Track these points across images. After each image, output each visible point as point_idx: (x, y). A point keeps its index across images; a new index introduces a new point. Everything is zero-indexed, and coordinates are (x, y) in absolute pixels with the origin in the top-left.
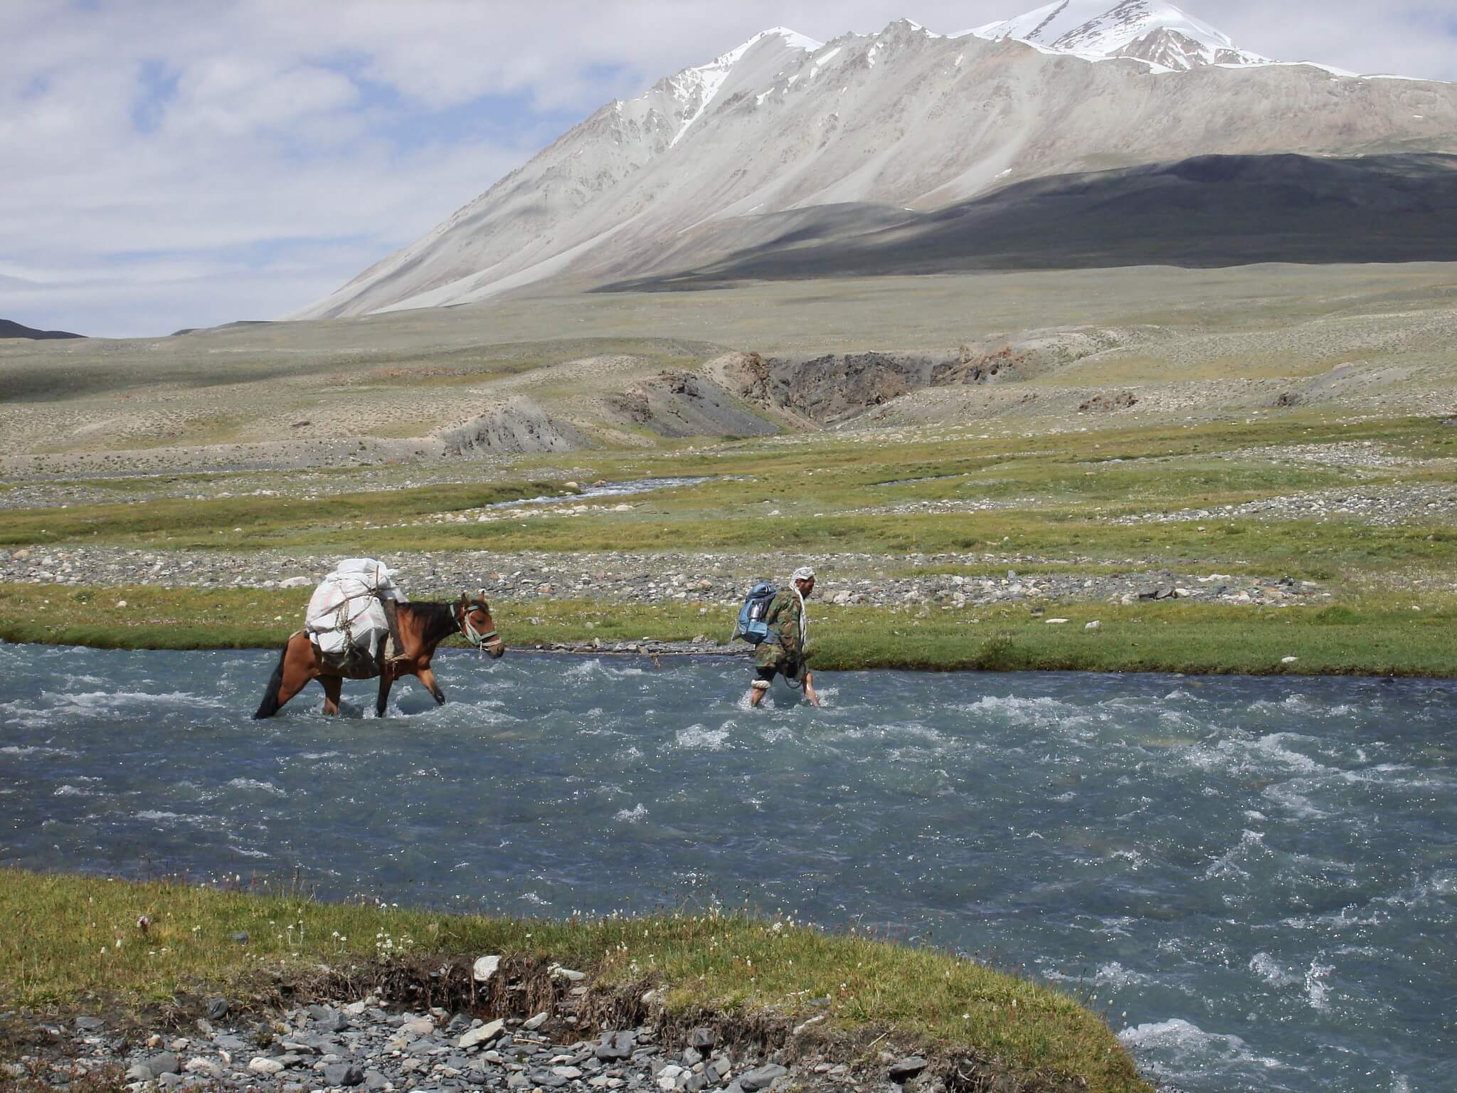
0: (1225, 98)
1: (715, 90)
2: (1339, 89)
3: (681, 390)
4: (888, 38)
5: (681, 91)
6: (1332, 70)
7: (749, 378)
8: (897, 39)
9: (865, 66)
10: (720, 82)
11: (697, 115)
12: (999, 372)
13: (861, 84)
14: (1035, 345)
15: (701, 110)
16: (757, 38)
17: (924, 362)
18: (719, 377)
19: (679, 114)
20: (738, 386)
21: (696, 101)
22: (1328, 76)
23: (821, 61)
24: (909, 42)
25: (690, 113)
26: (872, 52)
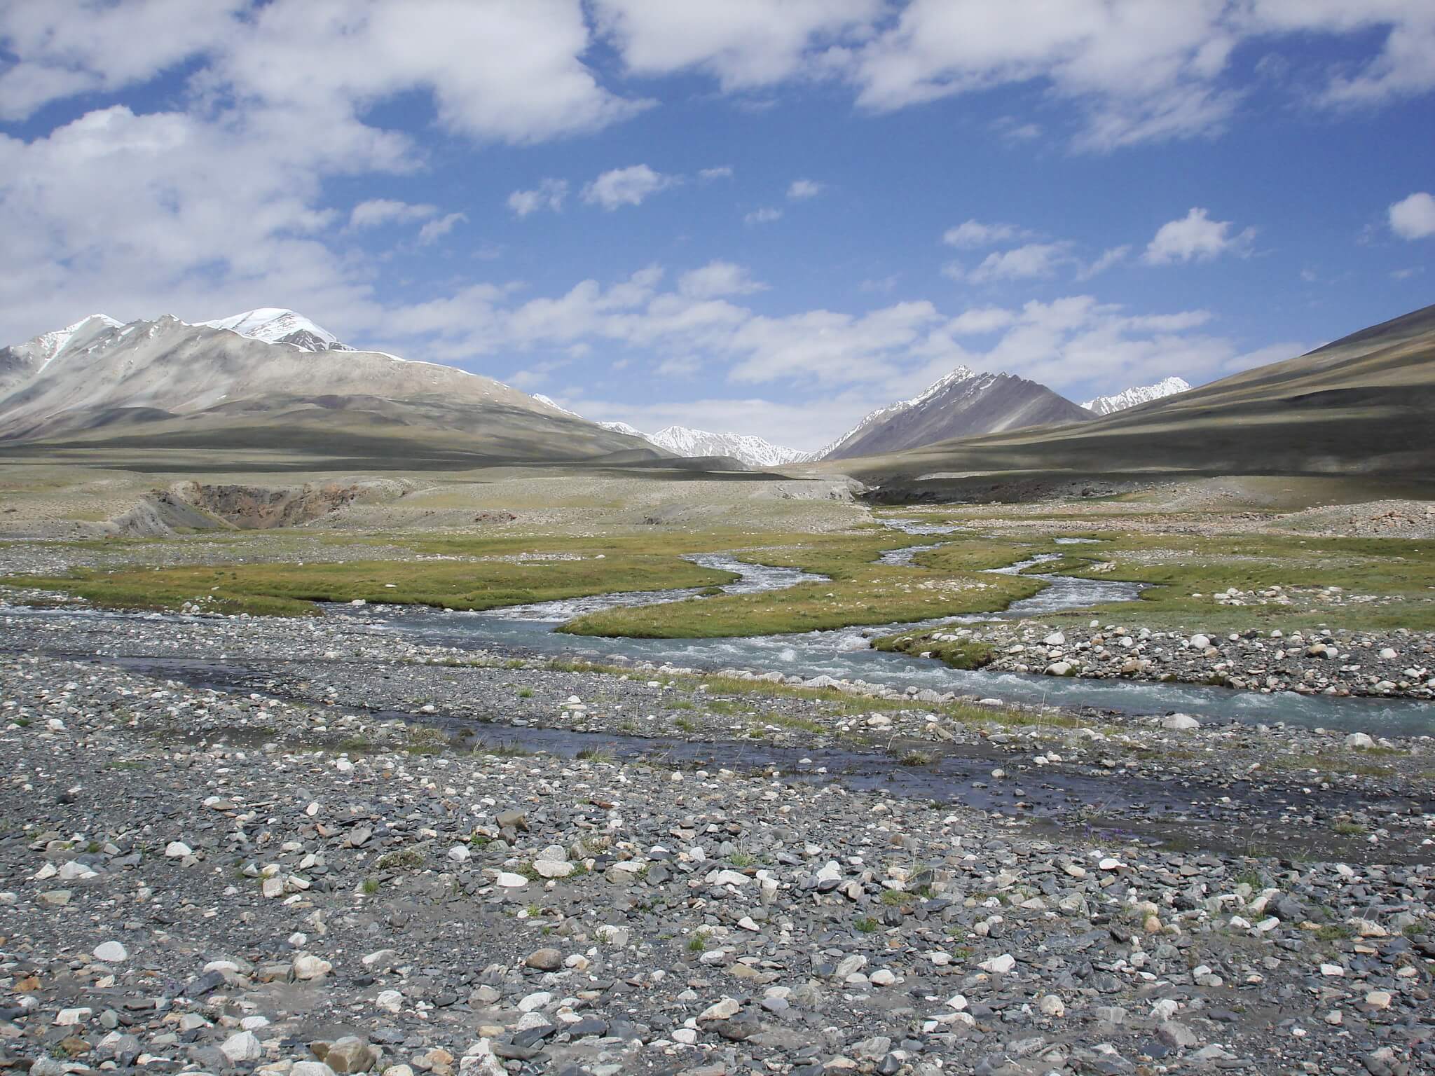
0: (337, 367)
1: (64, 344)
2: (396, 367)
3: (164, 500)
4: (161, 323)
5: (46, 344)
6: (392, 357)
7: (197, 496)
8: (165, 325)
9: (148, 337)
10: (67, 340)
11: (53, 357)
12: (355, 499)
13: (146, 346)
14: (370, 484)
15: (56, 355)
16: (88, 319)
17: (265, 491)
18: (180, 494)
19: (44, 355)
20: (191, 500)
21: (53, 350)
22: (390, 360)
23: (124, 333)
24: (172, 327)
25: (50, 356)
26: (152, 330)
